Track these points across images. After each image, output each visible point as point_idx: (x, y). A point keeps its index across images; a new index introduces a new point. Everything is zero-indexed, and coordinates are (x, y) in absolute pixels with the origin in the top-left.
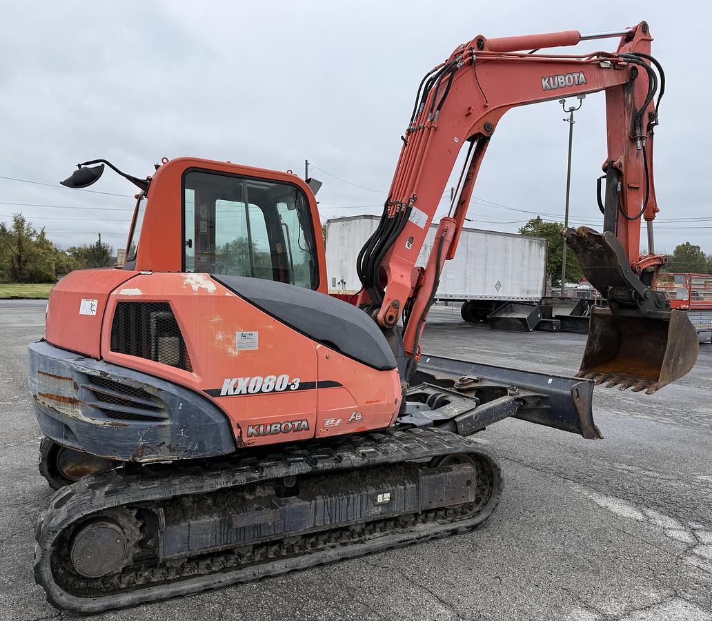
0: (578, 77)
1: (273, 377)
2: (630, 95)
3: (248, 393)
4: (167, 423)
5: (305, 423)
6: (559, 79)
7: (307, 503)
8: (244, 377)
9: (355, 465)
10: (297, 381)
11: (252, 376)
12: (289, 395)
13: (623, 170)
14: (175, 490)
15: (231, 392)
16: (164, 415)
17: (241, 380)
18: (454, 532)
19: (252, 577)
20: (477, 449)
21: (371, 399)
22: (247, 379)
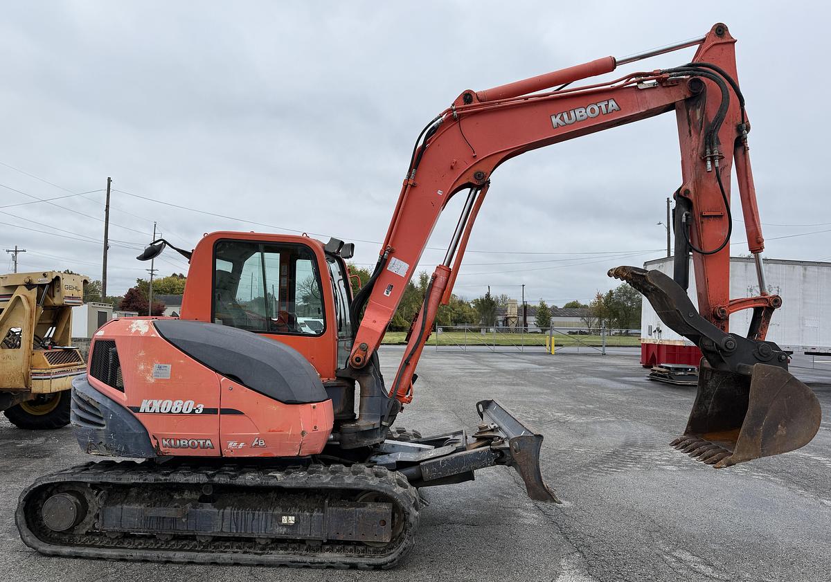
0: (607, 106)
1: (181, 402)
2: (698, 111)
3: (160, 412)
4: (105, 428)
5: (208, 442)
6: (577, 113)
7: (216, 510)
8: (158, 399)
9: (248, 484)
10: (201, 407)
11: (164, 399)
12: (193, 417)
13: (692, 197)
14: (102, 478)
15: (147, 410)
16: (103, 422)
17: (155, 401)
18: (353, 567)
19: (156, 559)
20: (381, 488)
21: (275, 429)
22: (160, 401)
